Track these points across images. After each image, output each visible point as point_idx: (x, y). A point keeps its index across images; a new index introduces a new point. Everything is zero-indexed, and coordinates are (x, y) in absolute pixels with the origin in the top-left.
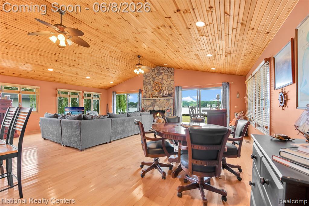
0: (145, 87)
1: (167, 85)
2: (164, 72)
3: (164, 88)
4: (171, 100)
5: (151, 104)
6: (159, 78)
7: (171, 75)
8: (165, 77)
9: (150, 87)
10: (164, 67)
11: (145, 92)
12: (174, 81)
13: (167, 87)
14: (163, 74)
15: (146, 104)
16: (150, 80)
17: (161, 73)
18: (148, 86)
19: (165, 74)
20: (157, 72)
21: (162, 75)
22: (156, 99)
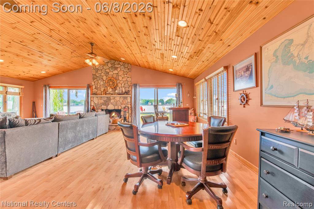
0: (95, 82)
1: (124, 81)
2: (120, 67)
3: (120, 85)
4: (128, 98)
5: (103, 102)
6: (113, 74)
7: (128, 71)
8: (121, 73)
9: (102, 83)
10: (120, 62)
11: (95, 88)
12: (131, 78)
13: (123, 84)
14: (119, 69)
15: (96, 102)
16: (102, 74)
17: (116, 68)
18: (99, 81)
19: (121, 70)
20: (111, 67)
21: (117, 70)
22: (110, 97)
